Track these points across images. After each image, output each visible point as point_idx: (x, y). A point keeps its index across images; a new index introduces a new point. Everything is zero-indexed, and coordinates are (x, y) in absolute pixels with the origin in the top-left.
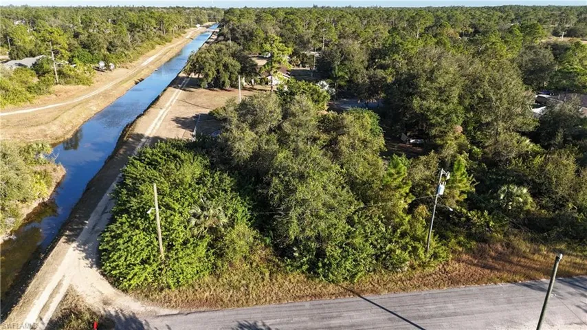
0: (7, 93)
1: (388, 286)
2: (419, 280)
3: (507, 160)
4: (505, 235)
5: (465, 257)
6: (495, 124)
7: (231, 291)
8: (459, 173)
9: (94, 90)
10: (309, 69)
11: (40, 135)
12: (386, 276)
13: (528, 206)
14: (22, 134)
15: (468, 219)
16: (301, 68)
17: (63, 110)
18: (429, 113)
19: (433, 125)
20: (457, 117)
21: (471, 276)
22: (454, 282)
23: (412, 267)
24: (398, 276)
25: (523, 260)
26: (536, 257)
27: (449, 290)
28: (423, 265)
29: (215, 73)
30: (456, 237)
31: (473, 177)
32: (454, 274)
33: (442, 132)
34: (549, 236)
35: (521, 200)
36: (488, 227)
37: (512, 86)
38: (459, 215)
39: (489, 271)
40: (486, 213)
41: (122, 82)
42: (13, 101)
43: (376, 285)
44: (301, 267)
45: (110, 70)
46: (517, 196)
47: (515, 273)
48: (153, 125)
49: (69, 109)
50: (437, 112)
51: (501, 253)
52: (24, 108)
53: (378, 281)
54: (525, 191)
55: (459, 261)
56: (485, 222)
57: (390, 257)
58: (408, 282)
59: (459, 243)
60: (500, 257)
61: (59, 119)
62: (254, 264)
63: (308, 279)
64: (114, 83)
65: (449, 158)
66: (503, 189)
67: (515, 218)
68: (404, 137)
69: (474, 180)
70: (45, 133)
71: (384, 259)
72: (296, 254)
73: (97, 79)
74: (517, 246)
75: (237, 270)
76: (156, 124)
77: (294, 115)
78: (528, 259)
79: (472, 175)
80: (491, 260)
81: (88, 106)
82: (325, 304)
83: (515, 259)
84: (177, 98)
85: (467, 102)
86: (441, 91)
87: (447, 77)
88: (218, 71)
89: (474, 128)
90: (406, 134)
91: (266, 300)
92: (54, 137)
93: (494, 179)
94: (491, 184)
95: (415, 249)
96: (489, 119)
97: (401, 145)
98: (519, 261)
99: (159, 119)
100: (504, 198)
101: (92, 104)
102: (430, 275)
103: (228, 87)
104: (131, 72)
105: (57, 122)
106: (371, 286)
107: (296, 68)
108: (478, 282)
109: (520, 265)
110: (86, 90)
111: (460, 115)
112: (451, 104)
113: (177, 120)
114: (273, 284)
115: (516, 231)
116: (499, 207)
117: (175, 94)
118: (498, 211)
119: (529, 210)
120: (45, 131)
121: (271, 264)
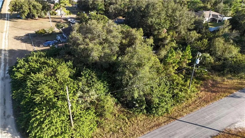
1: (184, 111)
2: (193, 104)
6: (179, 27)
7: (115, 135)
8: (188, 52)
10: (71, 6)
12: (179, 106)
19: (155, 30)
22: (206, 101)
23: (187, 99)
24: (184, 104)
25: (222, 85)
27: (208, 106)
29: (29, 10)
32: (204, 98)
33: (158, 32)
34: (224, 73)
46: (208, 58)
48: (3, 43)
54: (209, 55)
58: (190, 107)
59: (196, 83)
63: (148, 116)
72: (137, 105)
74: (216, 80)
75: (109, 121)
76: (5, 42)
80: (211, 88)
82: (165, 128)
83: (219, 86)
84: (8, 26)
88: (30, 9)
99: (5, 38)
100: (202, 59)
102: (196, 101)
103: (37, 18)
106: (177, 113)
109: (223, 88)
113: (17, 38)
114: (133, 124)
117: (6, 23)
119: (212, 62)
121: (125, 113)
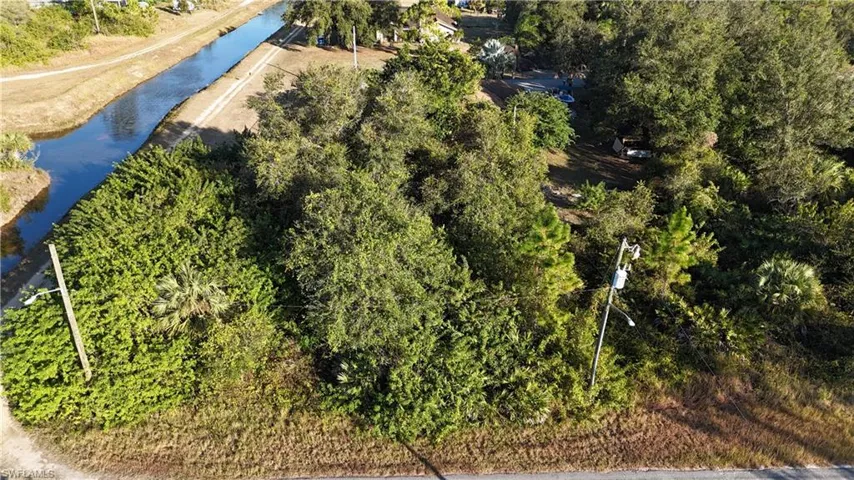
0: (9, 47)
1: (498, 455)
2: (561, 447)
3: (789, 203)
4: (755, 358)
5: (665, 401)
6: (780, 131)
7: (207, 443)
8: (678, 235)
9: (150, 45)
10: (496, 16)
11: (37, 118)
12: (501, 431)
13: (812, 303)
14: (10, 114)
15: (688, 322)
16: (484, 14)
17: (85, 77)
18: (656, 107)
19: (663, 130)
20: (709, 116)
21: (667, 447)
22: (629, 456)
23: (556, 416)
24: (525, 433)
25: (778, 416)
26: (807, 411)
28: (578, 414)
30: (656, 357)
31: (714, 238)
32: (634, 438)
33: (679, 142)
34: (843, 368)
35: (798, 291)
36: (724, 339)
37: (819, 62)
38: (674, 311)
39: (704, 437)
40: (724, 312)
41: (199, 32)
42: (16, 60)
43: (476, 452)
44: (347, 402)
45: (189, 12)
46: (791, 282)
47: (755, 446)
48: (211, 108)
49: (96, 76)
50: (672, 106)
51: (738, 397)
52: (32, 70)
53: (483, 443)
54: (809, 273)
55: (651, 408)
56: (719, 330)
57: (515, 395)
58: (539, 450)
59: (658, 372)
60: (736, 407)
61: (74, 92)
62: (269, 388)
63: (354, 427)
64: (185, 33)
65: (681, 194)
66: (766, 265)
67: (779, 324)
68: (617, 146)
69: (715, 242)
70: (45, 114)
71: (504, 398)
72: (343, 378)
73: (164, 26)
74: (772, 385)
77: (381, 109)
78: (791, 415)
79: (712, 234)
80: (714, 411)
81: (129, 70)
83: (763, 413)
84: (268, 61)
85: (731, 89)
86: (682, 67)
87: (696, 40)
89: (746, 134)
90: (621, 140)
91: (259, 470)
92: (59, 121)
93: (760, 237)
94: (751, 248)
95: (566, 383)
96: (770, 122)
97: (609, 158)
98: (772, 419)
100: (765, 284)
101: (137, 67)
102: (587, 436)
103: (350, 45)
104: (218, 16)
105: (67, 97)
106: (465, 453)
107: (476, 14)
108: (677, 459)
109: (771, 429)
110: (141, 43)
111: (713, 113)
112: (700, 92)
114: (287, 434)
115: (779, 350)
116: (753, 300)
117: (270, 53)
118: (751, 308)
119: (813, 308)
120: (45, 110)
121: (300, 390)
